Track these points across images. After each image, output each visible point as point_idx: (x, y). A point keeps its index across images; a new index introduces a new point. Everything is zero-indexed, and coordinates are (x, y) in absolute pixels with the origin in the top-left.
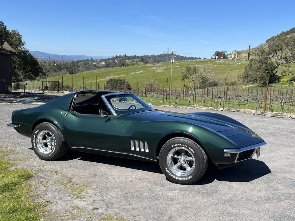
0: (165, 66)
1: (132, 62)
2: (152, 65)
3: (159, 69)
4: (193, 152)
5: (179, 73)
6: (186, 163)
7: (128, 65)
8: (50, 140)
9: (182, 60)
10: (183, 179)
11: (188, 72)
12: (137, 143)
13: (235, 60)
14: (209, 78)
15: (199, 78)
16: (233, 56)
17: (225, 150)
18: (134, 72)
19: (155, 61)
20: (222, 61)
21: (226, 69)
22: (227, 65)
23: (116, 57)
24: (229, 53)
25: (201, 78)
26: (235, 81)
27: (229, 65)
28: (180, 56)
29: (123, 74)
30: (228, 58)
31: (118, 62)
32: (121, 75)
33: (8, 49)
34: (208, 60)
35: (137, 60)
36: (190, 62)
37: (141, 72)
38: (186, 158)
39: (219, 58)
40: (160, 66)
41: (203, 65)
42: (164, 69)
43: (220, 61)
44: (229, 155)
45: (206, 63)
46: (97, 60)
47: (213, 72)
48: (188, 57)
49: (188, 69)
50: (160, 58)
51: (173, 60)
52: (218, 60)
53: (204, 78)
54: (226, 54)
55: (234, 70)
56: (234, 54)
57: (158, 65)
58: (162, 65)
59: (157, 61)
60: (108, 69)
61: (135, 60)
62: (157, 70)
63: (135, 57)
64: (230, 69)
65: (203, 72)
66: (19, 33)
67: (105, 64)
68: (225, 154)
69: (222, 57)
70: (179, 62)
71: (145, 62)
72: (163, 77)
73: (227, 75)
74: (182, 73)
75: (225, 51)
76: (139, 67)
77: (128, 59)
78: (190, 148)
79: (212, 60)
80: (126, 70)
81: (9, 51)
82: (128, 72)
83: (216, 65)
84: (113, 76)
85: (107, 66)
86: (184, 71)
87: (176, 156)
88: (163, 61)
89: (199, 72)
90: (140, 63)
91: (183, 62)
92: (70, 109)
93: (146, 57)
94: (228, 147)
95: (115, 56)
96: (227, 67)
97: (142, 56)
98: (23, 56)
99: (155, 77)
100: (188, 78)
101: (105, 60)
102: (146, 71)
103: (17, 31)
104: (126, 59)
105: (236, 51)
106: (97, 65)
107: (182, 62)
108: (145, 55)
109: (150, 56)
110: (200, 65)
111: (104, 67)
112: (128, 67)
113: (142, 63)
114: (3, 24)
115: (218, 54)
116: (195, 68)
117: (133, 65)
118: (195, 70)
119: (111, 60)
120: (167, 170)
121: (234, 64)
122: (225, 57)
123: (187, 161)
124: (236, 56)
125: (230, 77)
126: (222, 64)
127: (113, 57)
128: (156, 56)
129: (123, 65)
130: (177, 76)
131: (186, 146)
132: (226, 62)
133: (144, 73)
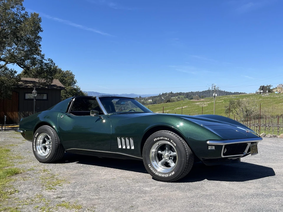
0: (209, 101)
1: (178, 99)
2: (196, 100)
3: (203, 104)
4: (175, 145)
5: (223, 107)
6: (170, 159)
7: (174, 101)
8: (48, 143)
9: (226, 95)
10: (166, 175)
11: (232, 106)
12: (123, 140)
13: (281, 94)
14: (253, 111)
15: (243, 111)
16: (279, 90)
17: (208, 142)
18: (178, 107)
19: (200, 97)
20: (267, 94)
21: (272, 102)
22: (273, 98)
23: (163, 94)
24: (275, 88)
25: (245, 112)
26: (281, 114)
27: (275, 98)
28: (225, 92)
29: (168, 109)
30: (273, 92)
31: (164, 99)
32: (166, 110)
33: (58, 85)
34: (253, 94)
35: (183, 97)
36: (234, 96)
37: (185, 107)
38: (170, 153)
39: (264, 92)
40: (204, 101)
41: (248, 99)
42: (208, 104)
43: (266, 95)
44: (214, 148)
45: (251, 97)
46: (145, 98)
47: (257, 105)
48: (233, 92)
49: (232, 103)
50: (205, 94)
51: (215, 94)
52: (263, 94)
53: (248, 111)
54: (271, 88)
55: (279, 103)
56: (280, 87)
57: (202, 100)
58: (206, 100)
59: (201, 96)
60: (154, 105)
61: (181, 96)
62: (201, 105)
63: (180, 94)
64: (276, 103)
65: (247, 105)
66: (72, 73)
67: (152, 101)
68: (209, 147)
69: (267, 91)
70: (223, 97)
71: (190, 98)
72: (207, 111)
73: (272, 108)
74: (226, 107)
75: (271, 85)
76: (184, 103)
77: (174, 96)
78: (172, 141)
79: (257, 94)
80: (171, 106)
81: (59, 86)
82: (173, 107)
83: (261, 98)
84: (159, 111)
85: (154, 102)
86: (228, 105)
87: (160, 152)
88: (208, 97)
89: (243, 105)
90: (185, 99)
91: (228, 97)
92: (67, 112)
93: (191, 94)
94: (212, 139)
95: (161, 94)
96: (272, 100)
97: (187, 93)
98: (75, 93)
99: (199, 111)
100: (232, 111)
101: (153, 98)
102: (190, 106)
103: (71, 71)
104: (172, 96)
105: (281, 84)
106: (145, 102)
107: (226, 97)
108: (190, 92)
109: (195, 93)
110: (244, 99)
111: (151, 103)
112: (174, 102)
113: (187, 99)
114: (53, 61)
115: (263, 88)
116: (238, 102)
117: (178, 101)
118: (239, 104)
119: (158, 97)
120: (150, 167)
121: (280, 97)
122: (270, 91)
123: (171, 156)
124: (282, 89)
125: (275, 110)
126: (267, 98)
127: (160, 94)
128: (201, 92)
129: (169, 101)
130: (221, 110)
131: (168, 139)
132: (271, 96)
133: (189, 108)
